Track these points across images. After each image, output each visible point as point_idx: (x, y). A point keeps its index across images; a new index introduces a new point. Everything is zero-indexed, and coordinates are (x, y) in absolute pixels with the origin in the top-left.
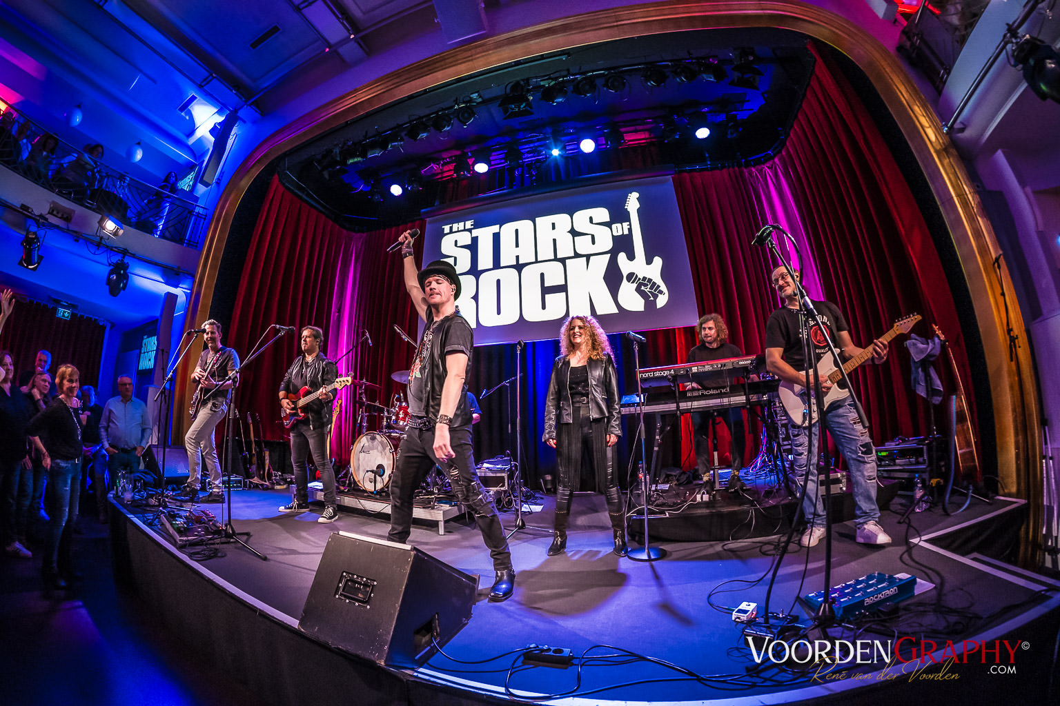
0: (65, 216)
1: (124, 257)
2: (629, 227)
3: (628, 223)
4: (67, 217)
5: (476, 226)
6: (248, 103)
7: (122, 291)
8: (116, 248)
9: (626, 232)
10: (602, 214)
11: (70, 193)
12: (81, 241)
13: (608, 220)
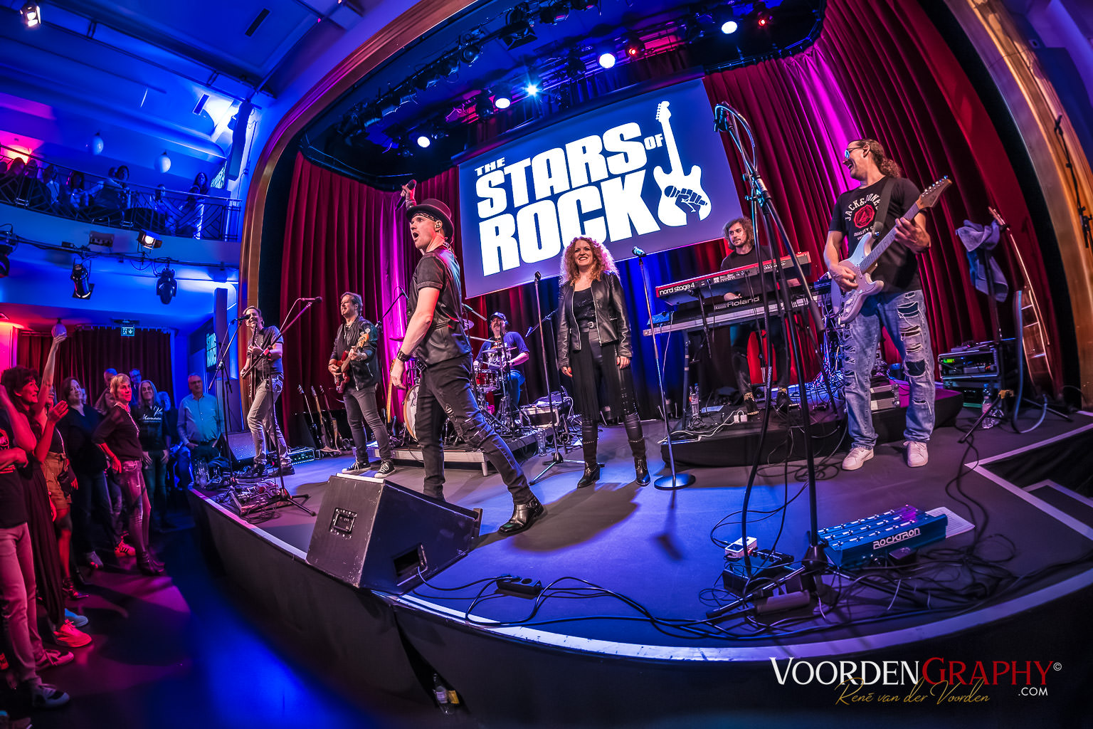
0: (106, 242)
1: (168, 266)
2: (662, 138)
3: (661, 135)
4: (108, 242)
5: (507, 163)
6: (259, 89)
7: (173, 298)
8: (158, 259)
9: (660, 145)
10: (633, 129)
11: (106, 220)
12: (125, 261)
13: (639, 134)
